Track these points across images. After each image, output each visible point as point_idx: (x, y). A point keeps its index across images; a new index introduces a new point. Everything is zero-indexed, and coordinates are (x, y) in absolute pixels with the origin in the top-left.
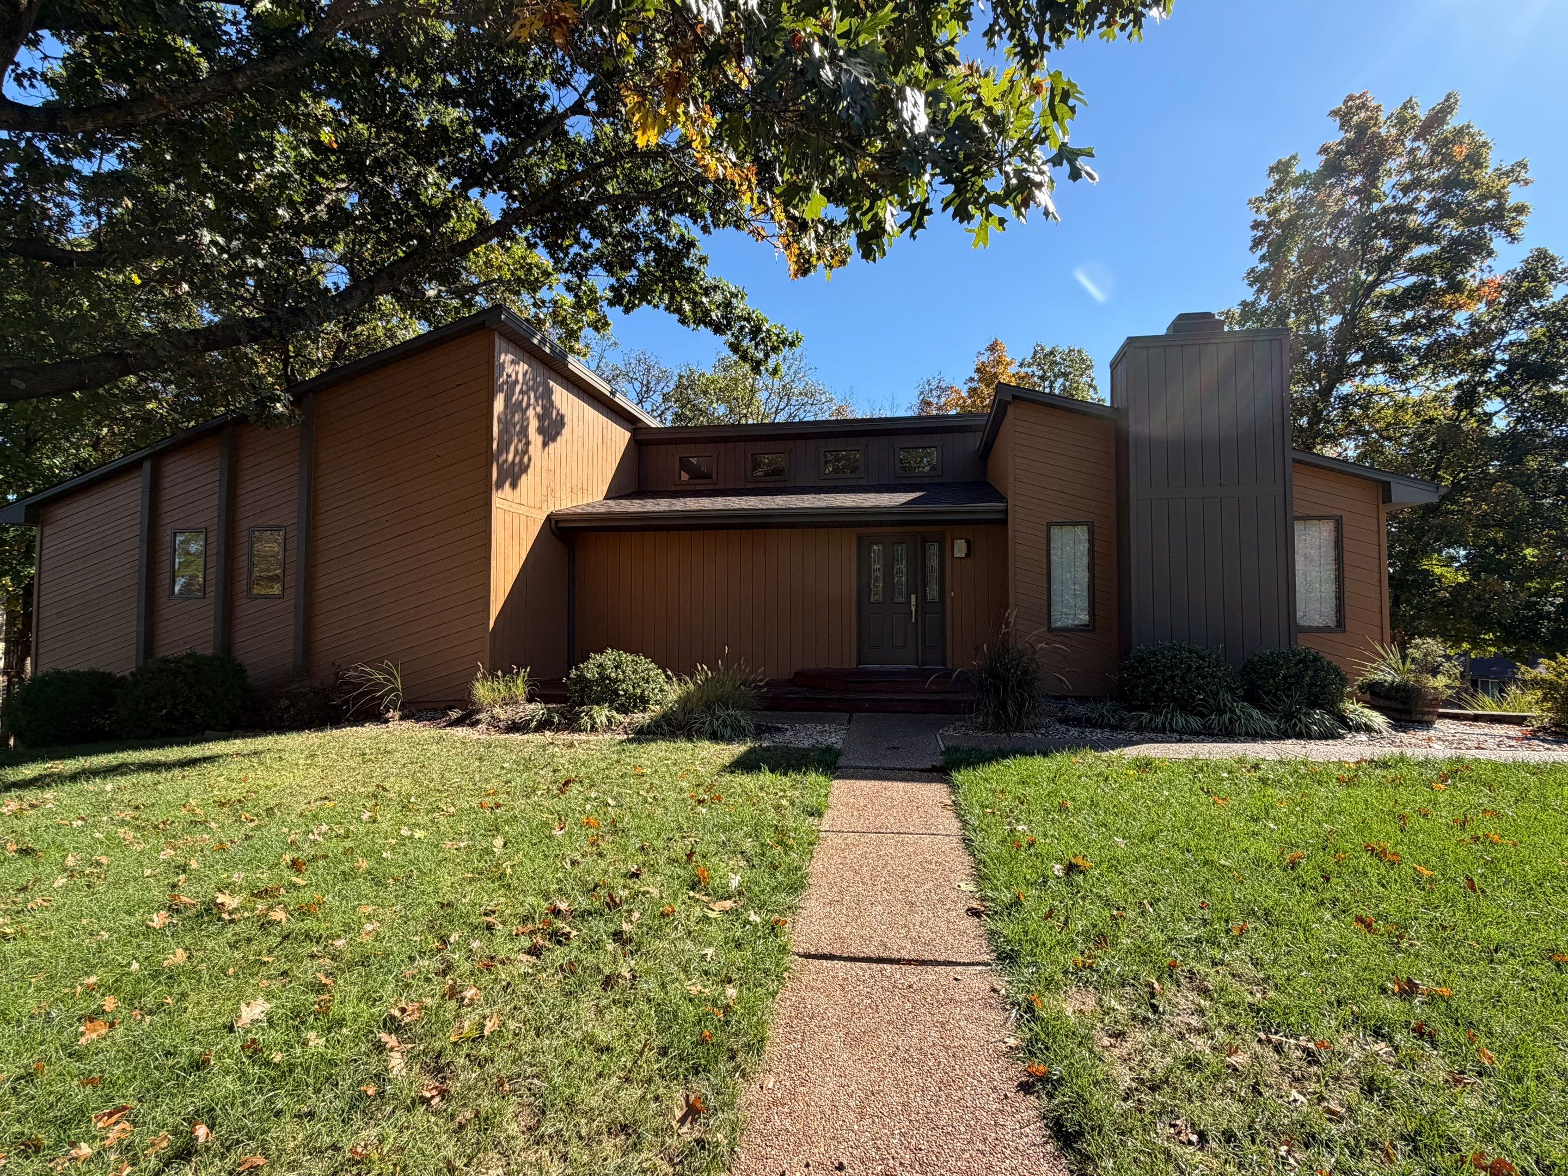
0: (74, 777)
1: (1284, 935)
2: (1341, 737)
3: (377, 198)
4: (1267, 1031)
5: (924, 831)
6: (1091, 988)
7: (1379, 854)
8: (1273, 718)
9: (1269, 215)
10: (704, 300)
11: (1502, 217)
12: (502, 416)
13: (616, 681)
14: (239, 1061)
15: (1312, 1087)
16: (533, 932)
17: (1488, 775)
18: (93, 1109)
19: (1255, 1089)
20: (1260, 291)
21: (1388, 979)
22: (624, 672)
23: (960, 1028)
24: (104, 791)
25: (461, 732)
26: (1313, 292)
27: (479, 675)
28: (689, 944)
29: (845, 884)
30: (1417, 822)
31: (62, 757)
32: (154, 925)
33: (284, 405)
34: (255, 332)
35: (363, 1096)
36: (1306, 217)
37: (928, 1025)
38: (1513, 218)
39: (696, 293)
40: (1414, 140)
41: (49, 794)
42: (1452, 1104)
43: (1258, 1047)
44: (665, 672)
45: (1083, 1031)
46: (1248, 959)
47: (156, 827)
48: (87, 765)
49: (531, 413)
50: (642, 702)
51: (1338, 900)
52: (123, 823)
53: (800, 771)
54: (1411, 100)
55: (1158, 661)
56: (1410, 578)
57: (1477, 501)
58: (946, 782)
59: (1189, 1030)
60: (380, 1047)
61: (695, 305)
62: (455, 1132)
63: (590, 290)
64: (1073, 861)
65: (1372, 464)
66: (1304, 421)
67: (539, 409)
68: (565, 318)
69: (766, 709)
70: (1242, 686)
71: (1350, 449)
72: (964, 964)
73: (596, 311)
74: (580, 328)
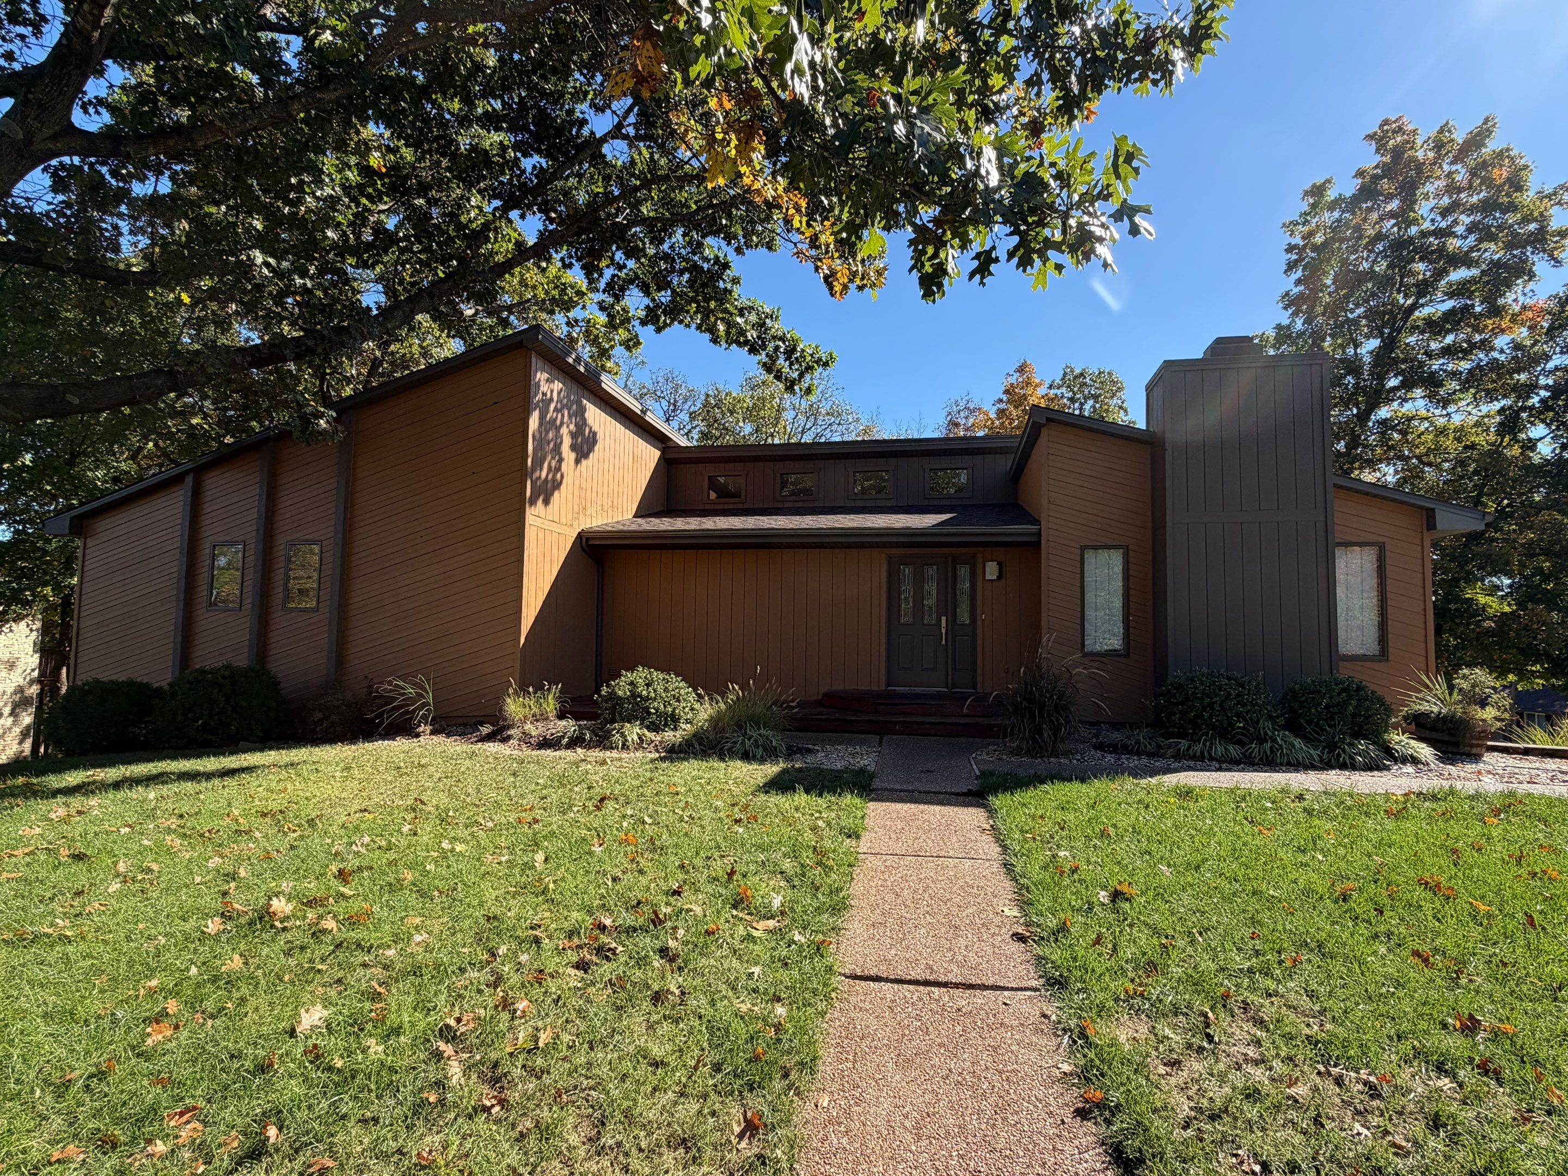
0: (117, 785)
1: (1337, 966)
2: (1387, 768)
3: (419, 220)
4: (1326, 1064)
5: (964, 855)
6: (1143, 1016)
7: (1435, 889)
8: (1316, 748)
9: (1303, 238)
10: (739, 320)
11: (1543, 240)
12: (538, 436)
13: (647, 699)
14: (301, 1065)
15: (1375, 1120)
16: (579, 947)
17: (1543, 810)
18: (166, 1108)
19: (1317, 1121)
20: (1295, 314)
21: (1449, 1015)
22: (655, 691)
23: (1012, 1052)
24: (145, 800)
25: (493, 747)
26: (1350, 315)
27: (511, 691)
28: (735, 963)
29: (887, 907)
30: (1469, 856)
31: (102, 765)
32: (209, 930)
33: (328, 422)
34: (300, 350)
35: (424, 1103)
36: (1342, 241)
37: (980, 1048)
38: (1556, 242)
39: (731, 314)
40: (1452, 163)
41: (93, 801)
42: (1522, 1142)
43: (1318, 1080)
44: (695, 690)
45: (1138, 1059)
46: (1302, 992)
47: (202, 836)
48: (128, 774)
49: (564, 430)
50: (673, 720)
51: (1392, 933)
52: (169, 831)
53: (835, 793)
54: (1447, 123)
55: (1196, 688)
56: (1451, 606)
57: (1522, 530)
58: (984, 806)
59: (1246, 1061)
60: (438, 1055)
61: (730, 325)
62: (517, 1140)
63: (623, 309)
64: (1119, 888)
65: (1412, 490)
66: (1341, 446)
67: (572, 427)
68: (597, 337)
69: (798, 730)
70: (1282, 715)
71: (1389, 474)
72: (1012, 989)
73: (629, 330)
74: (612, 347)
